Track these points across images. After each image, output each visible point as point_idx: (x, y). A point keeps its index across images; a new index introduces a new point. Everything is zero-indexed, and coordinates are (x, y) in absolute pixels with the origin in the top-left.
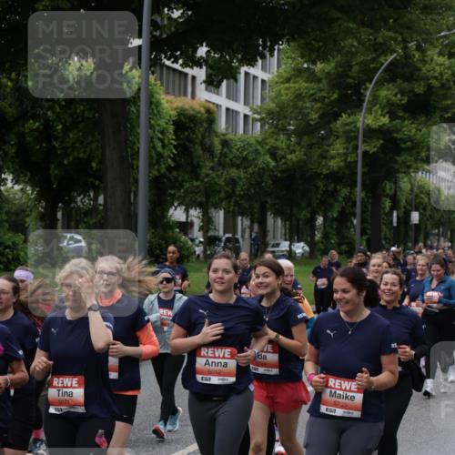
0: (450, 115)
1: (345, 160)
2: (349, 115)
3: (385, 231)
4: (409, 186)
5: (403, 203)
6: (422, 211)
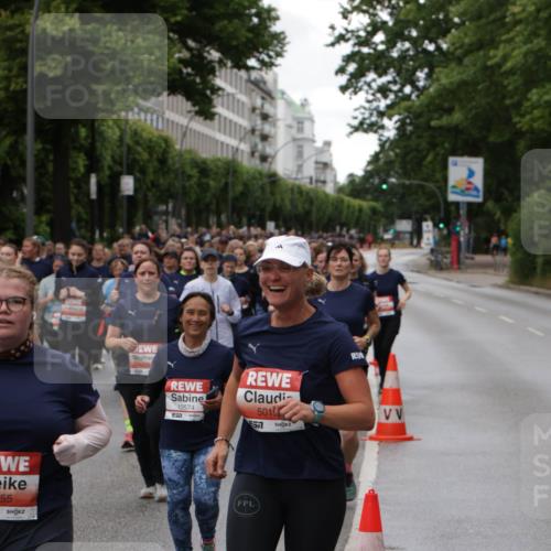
0: (179, 18)
1: (6, 89)
2: (13, 13)
3: (78, 210)
4: (118, 133)
5: (107, 160)
6: (138, 175)
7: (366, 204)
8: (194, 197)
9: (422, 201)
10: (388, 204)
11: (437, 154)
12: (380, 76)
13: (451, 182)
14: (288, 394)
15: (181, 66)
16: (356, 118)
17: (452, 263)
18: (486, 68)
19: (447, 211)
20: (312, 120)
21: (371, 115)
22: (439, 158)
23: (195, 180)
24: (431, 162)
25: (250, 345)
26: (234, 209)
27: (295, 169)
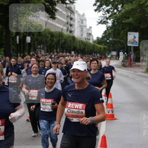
3: (13, 47)
6: (32, 36)
7: (102, 46)
8: (49, 43)
9: (120, 46)
10: (109, 46)
11: (124, 31)
12: (107, 6)
13: (129, 40)
14: (81, 111)
15: (45, 2)
16: (99, 20)
17: (129, 65)
18: (140, 5)
19: (127, 49)
20: (86, 20)
21: (104, 19)
22: (125, 32)
23: (49, 38)
24: (122, 34)
25: (69, 95)
26: (61, 47)
27: (81, 35)
